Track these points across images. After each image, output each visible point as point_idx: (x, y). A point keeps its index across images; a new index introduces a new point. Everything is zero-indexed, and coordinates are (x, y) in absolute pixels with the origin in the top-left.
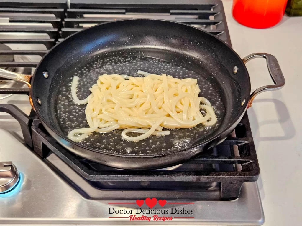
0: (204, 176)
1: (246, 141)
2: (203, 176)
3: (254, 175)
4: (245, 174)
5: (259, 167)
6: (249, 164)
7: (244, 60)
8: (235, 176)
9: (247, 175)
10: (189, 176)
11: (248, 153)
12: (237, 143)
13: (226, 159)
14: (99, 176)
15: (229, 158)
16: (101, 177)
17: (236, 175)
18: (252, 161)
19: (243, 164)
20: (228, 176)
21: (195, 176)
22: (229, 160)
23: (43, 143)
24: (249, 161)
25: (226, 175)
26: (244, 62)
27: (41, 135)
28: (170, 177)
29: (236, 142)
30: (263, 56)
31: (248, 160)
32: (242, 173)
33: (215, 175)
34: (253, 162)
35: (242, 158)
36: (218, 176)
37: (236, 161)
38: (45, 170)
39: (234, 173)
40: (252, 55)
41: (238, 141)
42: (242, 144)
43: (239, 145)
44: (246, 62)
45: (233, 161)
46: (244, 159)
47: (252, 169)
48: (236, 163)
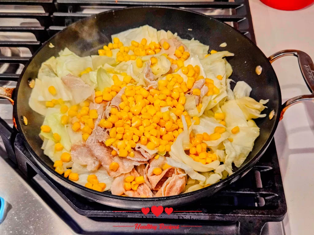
0: (219, 215)
1: (270, 167)
2: (217, 215)
3: (279, 215)
4: (268, 212)
5: (286, 204)
6: (273, 199)
7: (270, 58)
8: (256, 215)
9: (271, 214)
10: (200, 214)
11: (272, 183)
12: (259, 169)
13: (246, 191)
14: (91, 211)
15: (249, 191)
16: (94, 213)
17: (258, 214)
18: (277, 194)
19: (266, 198)
20: (248, 215)
21: (208, 214)
23: (27, 163)
24: (274, 195)
25: (246, 214)
26: (270, 61)
27: (25, 154)
28: (176, 214)
29: (258, 167)
30: (294, 54)
31: (273, 193)
32: (265, 212)
33: (232, 214)
34: (279, 196)
35: (265, 191)
36: (235, 215)
37: (258, 194)
38: (30, 196)
39: (255, 211)
40: (280, 53)
41: (261, 166)
42: (265, 170)
43: (262, 171)
44: (272, 61)
45: (254, 194)
46: (268, 192)
47: (277, 206)
48: (257, 196)
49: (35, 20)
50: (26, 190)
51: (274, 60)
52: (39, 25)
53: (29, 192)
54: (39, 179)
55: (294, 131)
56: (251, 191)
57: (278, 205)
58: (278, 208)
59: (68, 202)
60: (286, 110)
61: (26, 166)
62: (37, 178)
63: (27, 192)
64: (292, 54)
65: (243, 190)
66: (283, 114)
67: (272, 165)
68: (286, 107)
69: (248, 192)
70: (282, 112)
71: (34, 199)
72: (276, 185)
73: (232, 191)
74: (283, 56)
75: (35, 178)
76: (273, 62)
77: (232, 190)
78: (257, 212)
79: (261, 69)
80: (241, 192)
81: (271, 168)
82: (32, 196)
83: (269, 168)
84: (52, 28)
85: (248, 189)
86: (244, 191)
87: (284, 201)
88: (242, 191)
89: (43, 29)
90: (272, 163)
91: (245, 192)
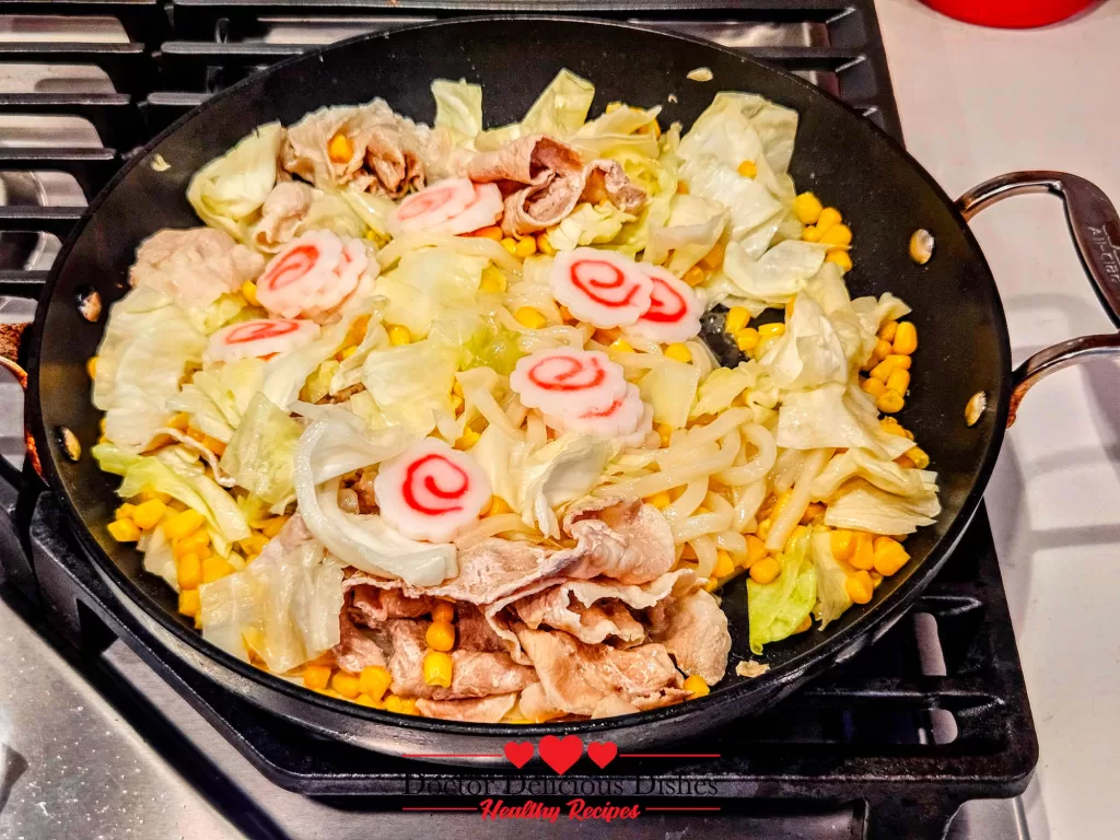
1: (971, 599)
2: (787, 778)
3: (1012, 772)
4: (970, 763)
5: (1033, 733)
6: (987, 714)
7: (961, 203)
8: (929, 777)
9: (982, 772)
10: (726, 777)
11: (982, 658)
12: (933, 608)
14: (326, 776)
15: (898, 688)
16: (337, 782)
17: (934, 770)
18: (1002, 698)
19: (963, 714)
20: (898, 778)
21: (752, 777)
22: (901, 694)
23: (79, 602)
24: (991, 700)
25: (891, 775)
26: (963, 213)
27: (71, 567)
29: (929, 601)
30: (1048, 185)
31: (986, 695)
32: (961, 763)
33: (841, 773)
34: (1007, 706)
35: (957, 687)
36: (853, 777)
37: (932, 699)
38: (93, 722)
39: (925, 763)
40: (1000, 183)
41: (938, 598)
42: (956, 611)
43: (943, 613)
44: (970, 213)
45: (918, 697)
46: (967, 690)
47: (1003, 743)
48: (930, 705)
49: (94, 71)
50: (77, 700)
51: (977, 208)
52: (110, 89)
53: (88, 710)
54: (122, 659)
55: (1047, 465)
56: (905, 690)
57: (1004, 737)
58: (1005, 750)
59: (236, 744)
60: (1026, 390)
61: (77, 613)
62: (116, 653)
63: (80, 709)
64: (1044, 188)
65: (878, 684)
66: (1016, 404)
67: (980, 591)
68: (1028, 381)
69: (894, 694)
70: (1013, 400)
71: (108, 733)
72: (997, 665)
73: (838, 692)
74: (1009, 193)
75: (108, 654)
76: (972, 215)
77: (837, 687)
78: (930, 764)
79: (931, 242)
80: (872, 693)
81: (977, 603)
82: (99, 722)
83: (968, 603)
84: (155, 99)
85: (897, 681)
86: (880, 690)
87: (1025, 724)
88: (875, 690)
89: (123, 101)
90: (980, 585)
91: (885, 693)
